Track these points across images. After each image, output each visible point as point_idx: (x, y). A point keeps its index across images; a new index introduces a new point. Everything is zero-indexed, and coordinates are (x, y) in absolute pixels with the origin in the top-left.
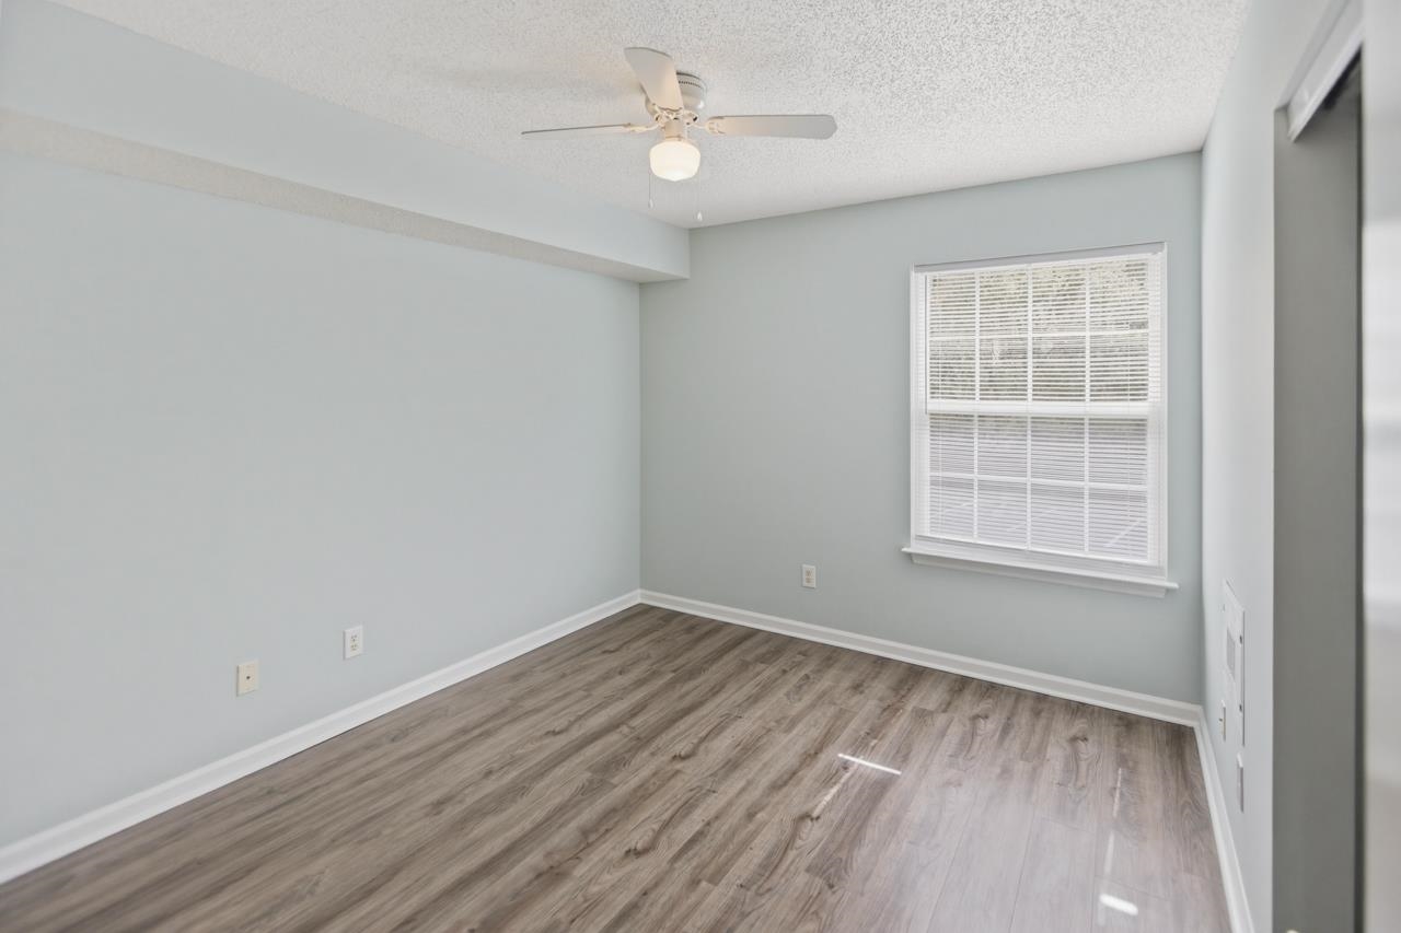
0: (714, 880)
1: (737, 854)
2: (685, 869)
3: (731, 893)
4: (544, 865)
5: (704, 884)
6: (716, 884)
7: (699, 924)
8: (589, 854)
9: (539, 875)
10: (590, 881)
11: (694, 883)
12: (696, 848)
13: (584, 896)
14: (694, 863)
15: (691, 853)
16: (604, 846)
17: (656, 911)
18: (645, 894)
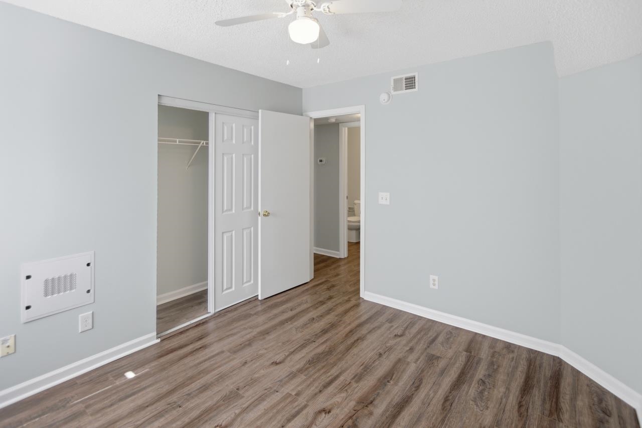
0: (289, 395)
1: (273, 407)
2: (302, 400)
3: (283, 389)
4: (371, 408)
5: (294, 393)
6: (288, 393)
7: (299, 379)
8: (350, 412)
9: (371, 402)
10: (346, 399)
11: (298, 394)
12: (294, 411)
13: (348, 392)
14: (296, 404)
15: (297, 409)
16: (342, 417)
17: (316, 384)
18: (320, 391)
